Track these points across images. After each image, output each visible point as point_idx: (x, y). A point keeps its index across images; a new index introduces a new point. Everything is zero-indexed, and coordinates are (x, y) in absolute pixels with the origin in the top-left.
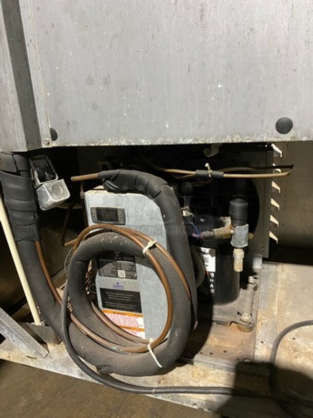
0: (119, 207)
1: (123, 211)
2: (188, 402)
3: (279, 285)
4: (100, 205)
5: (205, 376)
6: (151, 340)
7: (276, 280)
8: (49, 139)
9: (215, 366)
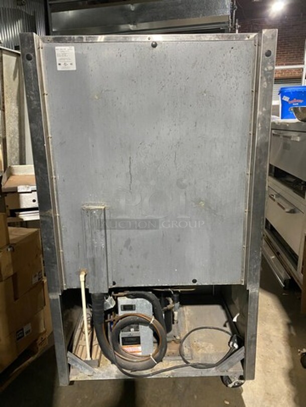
0: (133, 304)
1: (135, 305)
2: (164, 375)
3: (186, 319)
4: (125, 304)
5: (168, 364)
6: (151, 354)
7: (184, 316)
8: (111, 285)
9: (171, 360)
